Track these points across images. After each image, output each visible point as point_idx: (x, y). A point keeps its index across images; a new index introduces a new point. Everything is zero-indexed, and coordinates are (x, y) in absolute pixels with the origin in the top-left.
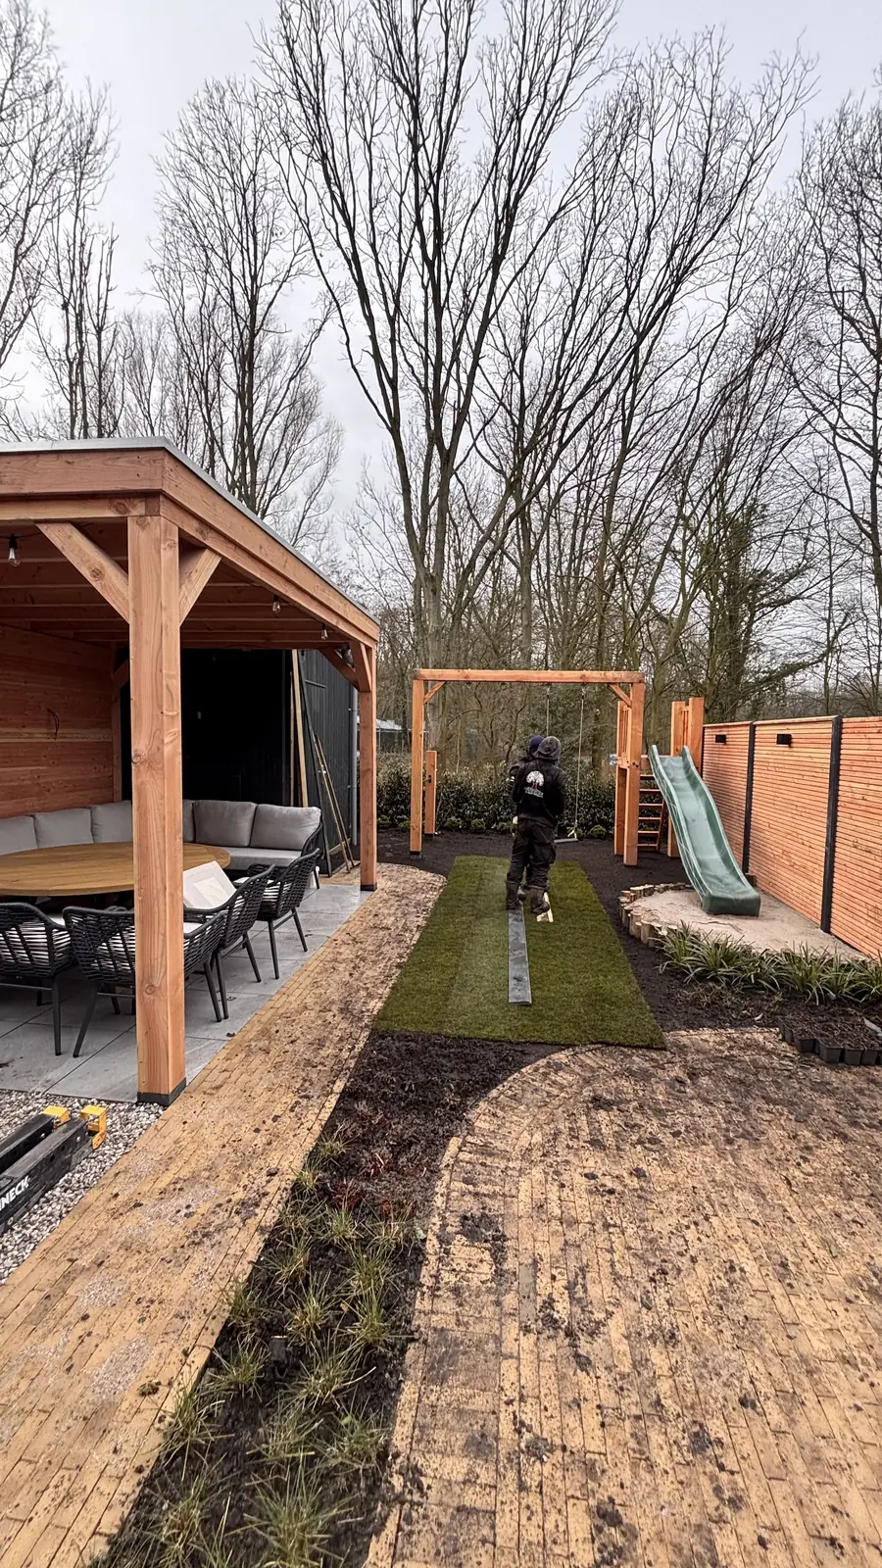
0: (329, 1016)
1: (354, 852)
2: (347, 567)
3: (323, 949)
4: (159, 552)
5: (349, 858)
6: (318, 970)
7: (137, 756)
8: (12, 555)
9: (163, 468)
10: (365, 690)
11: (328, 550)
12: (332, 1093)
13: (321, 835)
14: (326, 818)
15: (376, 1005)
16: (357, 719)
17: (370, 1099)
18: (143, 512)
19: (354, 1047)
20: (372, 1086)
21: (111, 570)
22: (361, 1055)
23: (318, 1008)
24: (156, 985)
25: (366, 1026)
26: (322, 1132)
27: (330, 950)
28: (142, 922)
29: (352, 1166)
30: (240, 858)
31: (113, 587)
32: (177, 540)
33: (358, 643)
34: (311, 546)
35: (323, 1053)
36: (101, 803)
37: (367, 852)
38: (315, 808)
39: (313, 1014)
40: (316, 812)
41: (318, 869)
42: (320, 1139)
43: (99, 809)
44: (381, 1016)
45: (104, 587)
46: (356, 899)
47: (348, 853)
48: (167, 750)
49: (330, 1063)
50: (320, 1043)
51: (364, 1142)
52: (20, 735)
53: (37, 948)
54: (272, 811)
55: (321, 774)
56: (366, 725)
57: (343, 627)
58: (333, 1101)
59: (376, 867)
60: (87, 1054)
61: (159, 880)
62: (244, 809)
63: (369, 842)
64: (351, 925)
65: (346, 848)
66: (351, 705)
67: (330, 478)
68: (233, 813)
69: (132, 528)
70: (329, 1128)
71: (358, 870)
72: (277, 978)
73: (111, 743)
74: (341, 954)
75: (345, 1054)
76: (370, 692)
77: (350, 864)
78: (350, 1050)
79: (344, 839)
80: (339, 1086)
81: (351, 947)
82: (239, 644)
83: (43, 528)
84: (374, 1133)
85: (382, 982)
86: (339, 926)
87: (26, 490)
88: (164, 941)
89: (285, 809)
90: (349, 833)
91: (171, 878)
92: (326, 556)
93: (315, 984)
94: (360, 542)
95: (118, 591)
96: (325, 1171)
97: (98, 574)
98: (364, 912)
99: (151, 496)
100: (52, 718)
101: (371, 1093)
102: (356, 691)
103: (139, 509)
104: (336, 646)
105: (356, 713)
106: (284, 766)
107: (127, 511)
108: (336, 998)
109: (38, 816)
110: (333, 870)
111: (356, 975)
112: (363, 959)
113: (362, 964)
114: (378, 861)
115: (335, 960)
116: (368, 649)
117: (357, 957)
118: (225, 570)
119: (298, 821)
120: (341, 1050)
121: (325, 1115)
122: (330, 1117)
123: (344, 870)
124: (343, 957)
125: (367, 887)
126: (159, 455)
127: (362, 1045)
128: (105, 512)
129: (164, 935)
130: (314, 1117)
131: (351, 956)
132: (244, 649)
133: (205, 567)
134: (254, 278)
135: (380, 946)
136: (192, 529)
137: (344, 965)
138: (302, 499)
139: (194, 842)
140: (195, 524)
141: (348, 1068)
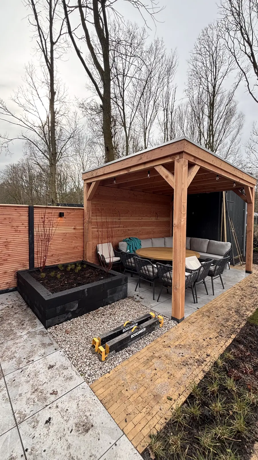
0: (231, 312)
1: (244, 259)
2: (245, 161)
3: (230, 289)
4: (182, 168)
5: (242, 261)
6: (228, 296)
7: (174, 224)
8: (148, 176)
9: (184, 144)
10: (250, 203)
11: (238, 157)
12: (230, 338)
13: (231, 251)
14: (233, 246)
15: (250, 314)
16: (247, 213)
17: (245, 346)
18: (179, 158)
19: (240, 325)
20: (246, 341)
21: (170, 175)
22: (242, 329)
23: (227, 308)
24: (178, 288)
25: (245, 320)
26: (226, 350)
27: (232, 290)
28: (174, 270)
29: (237, 366)
30: (203, 256)
31: (171, 180)
32: (187, 164)
33: (247, 186)
34: (232, 157)
35: (228, 323)
36: (166, 237)
37: (249, 260)
38: (229, 243)
39: (225, 310)
40: (229, 244)
41: (229, 263)
42: (225, 351)
43: (166, 238)
44: (251, 318)
45: (168, 180)
46: (244, 275)
47: (241, 259)
48: (182, 223)
49: (230, 328)
50: (227, 320)
51: (241, 359)
52: (149, 219)
53: (150, 272)
54: (214, 243)
55: (232, 231)
56: (250, 215)
57: (241, 182)
58: (230, 341)
59: (252, 265)
60: (160, 302)
61: (179, 259)
62: (205, 241)
63: (250, 256)
64: (241, 284)
65: (241, 257)
66: (244, 208)
67: (240, 133)
68: (202, 242)
69: (176, 163)
70: (228, 349)
71: (244, 266)
72: (214, 295)
73: (170, 221)
74: (237, 292)
75: (236, 327)
76: (252, 203)
77: (242, 263)
78: (238, 326)
79: (240, 254)
80: (233, 336)
81: (241, 291)
82: (206, 191)
83: (155, 168)
84: (246, 358)
85: (253, 306)
86: (236, 283)
87: (152, 159)
88: (180, 276)
89: (219, 242)
90: (242, 252)
91: (182, 259)
92: (237, 159)
93: (226, 300)
94: (251, 152)
95: (172, 181)
96: (226, 363)
97: (167, 177)
98: (246, 280)
99: (181, 153)
100: (157, 215)
101: (245, 343)
102: (246, 204)
103: (178, 157)
104: (239, 188)
105: (246, 211)
106: (219, 229)
107: (175, 159)
108: (234, 307)
109: (153, 239)
110: (235, 264)
111: (242, 301)
112: (246, 297)
113: (245, 298)
114: (253, 263)
115: (235, 294)
116: (252, 188)
117: (243, 295)
118: (202, 170)
119: (223, 246)
120: (235, 325)
121: (228, 344)
122: (229, 346)
123: (239, 264)
124: (237, 294)
125: (248, 272)
126: (183, 141)
127: (243, 326)
128: (169, 160)
129: (180, 274)
130: (223, 343)
131: (240, 294)
132: (207, 193)
133: (195, 170)
134: (215, 79)
135: (252, 293)
136: (192, 160)
137: (237, 297)
138: (229, 142)
139: (190, 249)
140: (193, 158)
141: (237, 332)
